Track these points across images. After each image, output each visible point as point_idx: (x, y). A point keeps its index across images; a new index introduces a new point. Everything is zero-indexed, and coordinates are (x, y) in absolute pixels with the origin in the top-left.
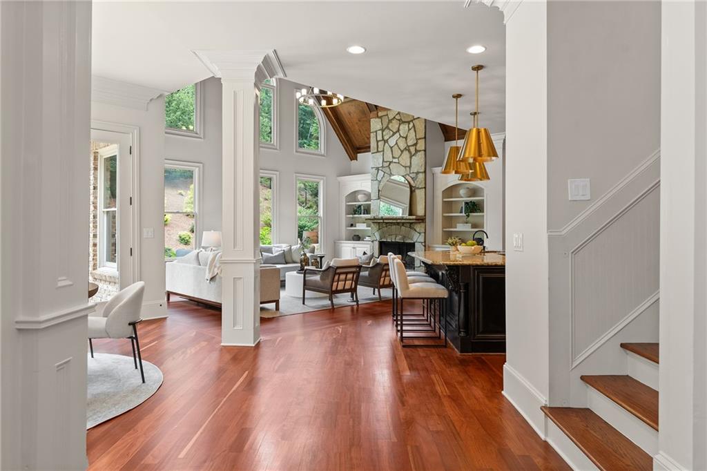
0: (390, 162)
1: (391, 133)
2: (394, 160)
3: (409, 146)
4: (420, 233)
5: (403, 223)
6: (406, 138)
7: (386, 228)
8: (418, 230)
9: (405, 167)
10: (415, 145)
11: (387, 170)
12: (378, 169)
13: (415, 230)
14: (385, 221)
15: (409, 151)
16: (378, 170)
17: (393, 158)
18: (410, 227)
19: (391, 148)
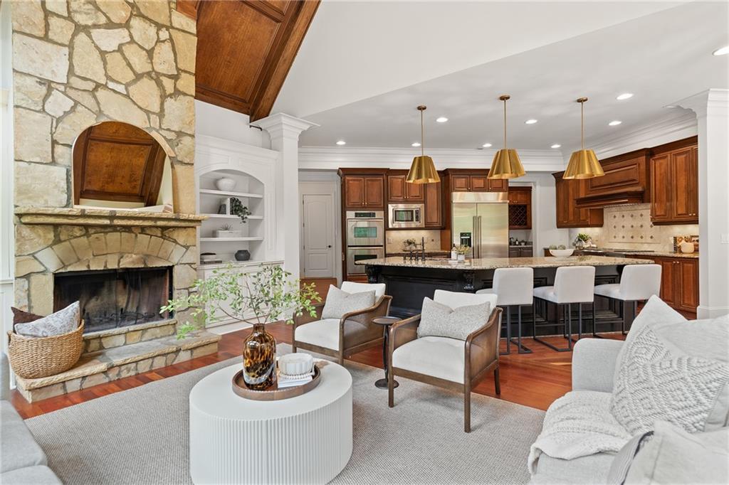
0: (98, 86)
1: (103, 20)
2: (111, 85)
3: (158, 74)
4: (187, 247)
5: (143, 229)
6: (150, 53)
7: (84, 239)
8: (181, 240)
9: (147, 112)
10: (175, 78)
11: (87, 100)
12: (48, 85)
13: (175, 241)
14: (116, 222)
15: (159, 84)
16: (50, 89)
17: (109, 78)
18: (163, 237)
19: (103, 54)
